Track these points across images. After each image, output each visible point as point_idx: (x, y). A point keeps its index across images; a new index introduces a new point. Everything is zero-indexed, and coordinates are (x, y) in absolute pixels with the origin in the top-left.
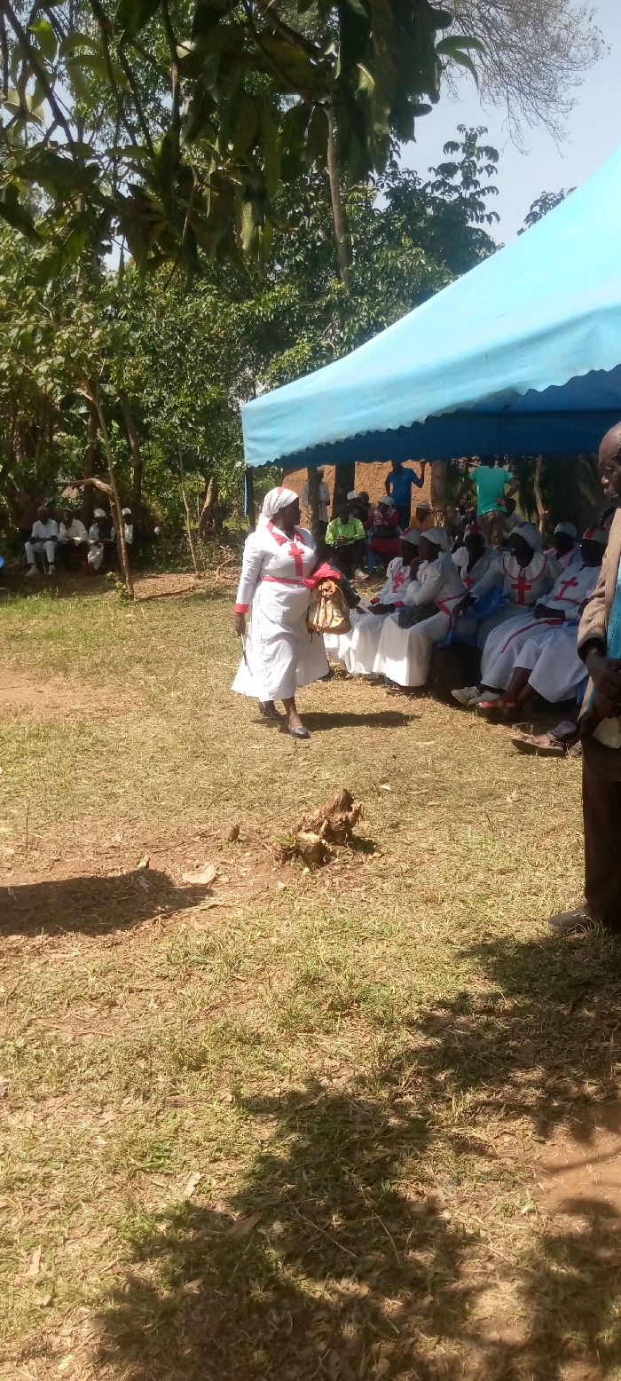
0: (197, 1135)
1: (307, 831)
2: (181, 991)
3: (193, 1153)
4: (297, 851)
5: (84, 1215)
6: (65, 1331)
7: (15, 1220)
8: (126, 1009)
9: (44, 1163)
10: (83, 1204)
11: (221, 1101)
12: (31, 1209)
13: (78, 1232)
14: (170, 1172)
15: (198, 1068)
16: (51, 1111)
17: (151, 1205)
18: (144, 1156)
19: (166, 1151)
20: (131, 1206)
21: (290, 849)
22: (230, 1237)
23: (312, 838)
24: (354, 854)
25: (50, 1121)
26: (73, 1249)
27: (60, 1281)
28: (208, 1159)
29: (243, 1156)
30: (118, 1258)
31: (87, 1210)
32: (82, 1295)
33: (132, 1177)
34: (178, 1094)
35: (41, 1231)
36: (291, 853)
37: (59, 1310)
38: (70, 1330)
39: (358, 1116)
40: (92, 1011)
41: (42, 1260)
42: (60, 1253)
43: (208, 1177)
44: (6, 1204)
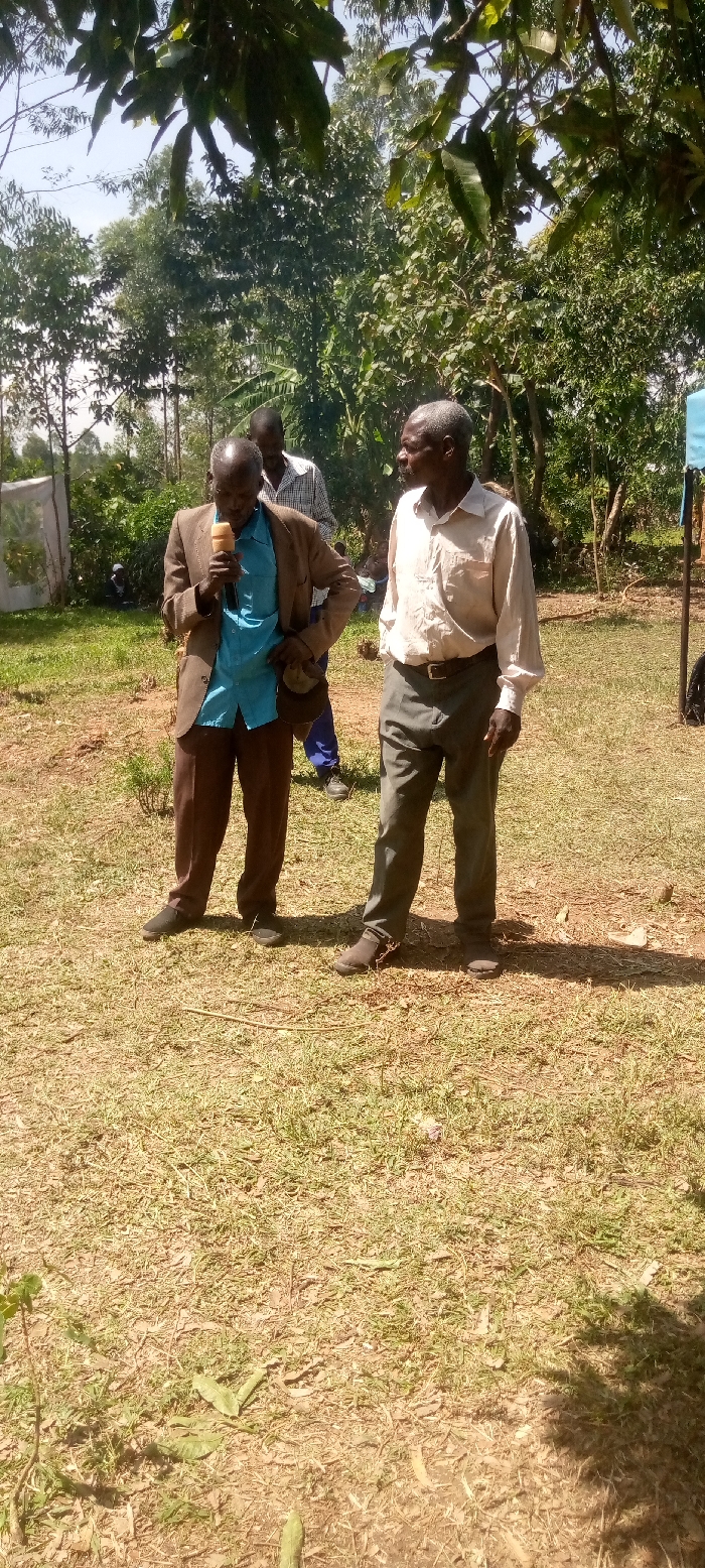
0: (651, 1220)
2: (619, 1060)
3: (648, 1239)
5: (531, 1282)
6: (521, 1399)
7: (459, 1274)
8: (558, 1070)
9: (486, 1219)
10: (530, 1270)
11: (676, 1189)
12: (475, 1265)
13: (527, 1299)
14: (623, 1254)
15: (644, 1147)
16: (487, 1165)
17: (604, 1286)
18: (593, 1231)
19: (618, 1231)
20: (582, 1281)
22: (697, 1338)
25: (487, 1176)
26: (523, 1316)
27: (512, 1346)
28: (665, 1249)
30: (573, 1335)
31: (535, 1278)
32: (536, 1366)
33: (581, 1251)
34: (625, 1172)
35: (488, 1290)
37: (513, 1376)
38: (527, 1399)
40: (521, 1066)
41: (491, 1320)
42: (509, 1318)
43: (667, 1268)
44: (447, 1254)
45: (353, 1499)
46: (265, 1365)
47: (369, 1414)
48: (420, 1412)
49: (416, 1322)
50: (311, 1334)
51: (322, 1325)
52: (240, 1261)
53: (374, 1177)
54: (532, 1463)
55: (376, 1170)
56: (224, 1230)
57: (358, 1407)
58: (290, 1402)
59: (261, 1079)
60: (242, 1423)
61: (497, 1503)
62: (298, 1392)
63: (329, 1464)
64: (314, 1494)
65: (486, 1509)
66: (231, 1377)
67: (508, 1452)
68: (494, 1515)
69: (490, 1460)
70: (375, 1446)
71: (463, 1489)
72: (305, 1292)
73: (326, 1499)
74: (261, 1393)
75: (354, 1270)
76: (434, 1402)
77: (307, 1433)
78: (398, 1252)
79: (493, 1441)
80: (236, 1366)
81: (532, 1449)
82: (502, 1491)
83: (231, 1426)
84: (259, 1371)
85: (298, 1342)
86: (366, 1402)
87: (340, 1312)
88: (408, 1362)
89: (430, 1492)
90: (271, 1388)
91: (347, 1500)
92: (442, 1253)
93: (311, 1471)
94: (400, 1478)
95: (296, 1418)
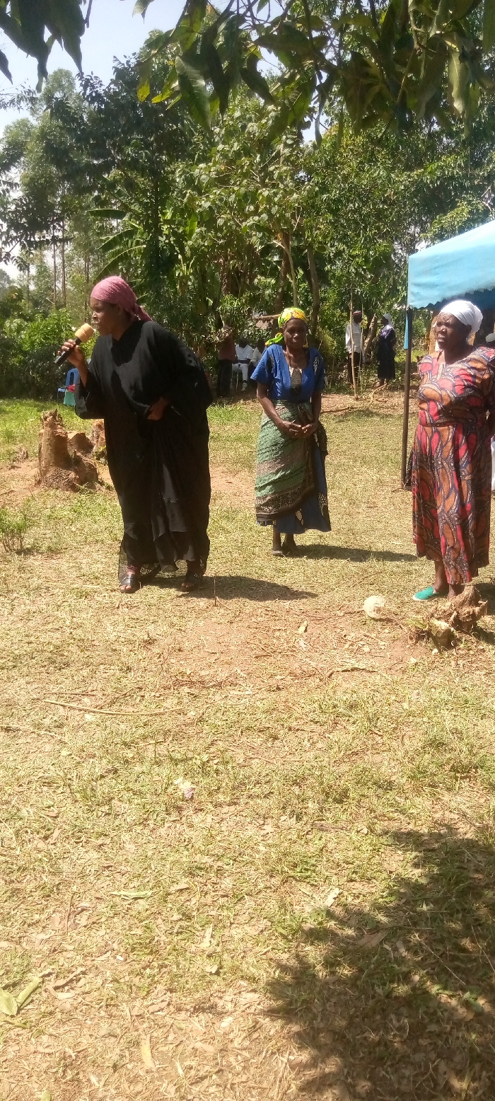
0: (338, 856)
1: (438, 619)
2: (329, 736)
3: (334, 871)
4: (429, 634)
5: (246, 906)
6: (228, 997)
7: (194, 901)
8: (285, 744)
9: (219, 858)
10: (246, 897)
11: (358, 832)
12: (206, 893)
13: (242, 919)
14: (316, 883)
15: (340, 802)
16: (224, 816)
17: (298, 907)
18: (295, 866)
19: (313, 865)
20: (283, 906)
21: (423, 632)
22: (361, 947)
23: (443, 625)
24: (478, 642)
25: (224, 824)
26: (236, 932)
27: (225, 956)
28: (345, 878)
29: (374, 881)
30: (271, 947)
31: (249, 902)
32: (242, 971)
33: (284, 882)
34: (323, 820)
35: (213, 913)
36: (422, 635)
37: (224, 979)
38: (231, 998)
39: (472, 865)
40: (259, 741)
41: (212, 936)
42: (227, 934)
43: (346, 893)
44: (187, 886)
45: (94, 1079)
46: (41, 974)
47: (114, 1011)
48: (151, 1009)
49: (156, 939)
50: (80, 949)
51: (88, 943)
52: (33, 894)
53: (141, 827)
54: (230, 1046)
55: (144, 823)
56: (24, 870)
57: (107, 1006)
58: (56, 1003)
59: (69, 753)
60: (17, 1021)
61: (202, 1078)
62: (62, 996)
63: (79, 1052)
64: (64, 1076)
65: (192, 1084)
66: (14, 985)
67: (213, 1038)
68: (195, 1089)
69: (198, 1045)
70: (116, 1037)
71: (176, 1069)
72: (78, 917)
73: (72, 1080)
74: (34, 997)
75: (117, 900)
76: (162, 1001)
77: (66, 1028)
78: (151, 884)
79: (204, 1030)
80: (19, 976)
81: (231, 1036)
82: (205, 1070)
83: (10, 1023)
84: (35, 978)
85: (69, 956)
86: (113, 1003)
87: (102, 932)
88: (148, 971)
89: (152, 1072)
90: (43, 993)
91: (89, 1080)
92: (182, 886)
93: (64, 1058)
94: (131, 1061)
95: (59, 1016)
